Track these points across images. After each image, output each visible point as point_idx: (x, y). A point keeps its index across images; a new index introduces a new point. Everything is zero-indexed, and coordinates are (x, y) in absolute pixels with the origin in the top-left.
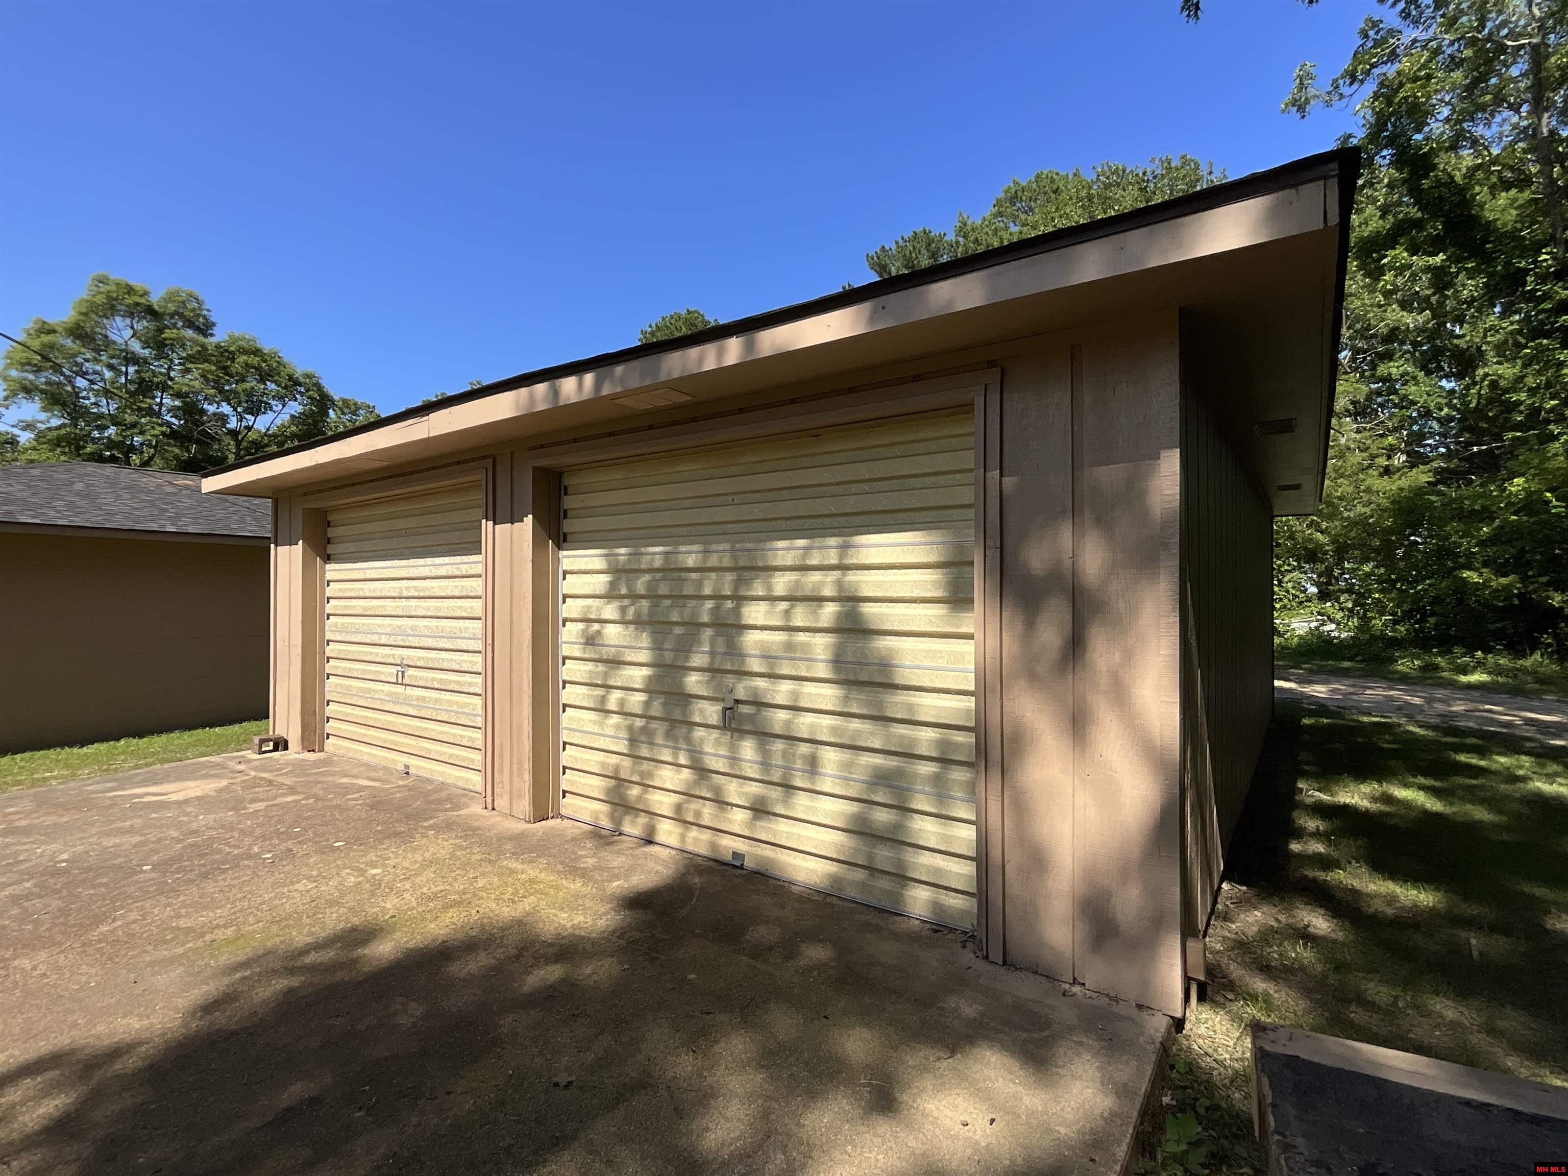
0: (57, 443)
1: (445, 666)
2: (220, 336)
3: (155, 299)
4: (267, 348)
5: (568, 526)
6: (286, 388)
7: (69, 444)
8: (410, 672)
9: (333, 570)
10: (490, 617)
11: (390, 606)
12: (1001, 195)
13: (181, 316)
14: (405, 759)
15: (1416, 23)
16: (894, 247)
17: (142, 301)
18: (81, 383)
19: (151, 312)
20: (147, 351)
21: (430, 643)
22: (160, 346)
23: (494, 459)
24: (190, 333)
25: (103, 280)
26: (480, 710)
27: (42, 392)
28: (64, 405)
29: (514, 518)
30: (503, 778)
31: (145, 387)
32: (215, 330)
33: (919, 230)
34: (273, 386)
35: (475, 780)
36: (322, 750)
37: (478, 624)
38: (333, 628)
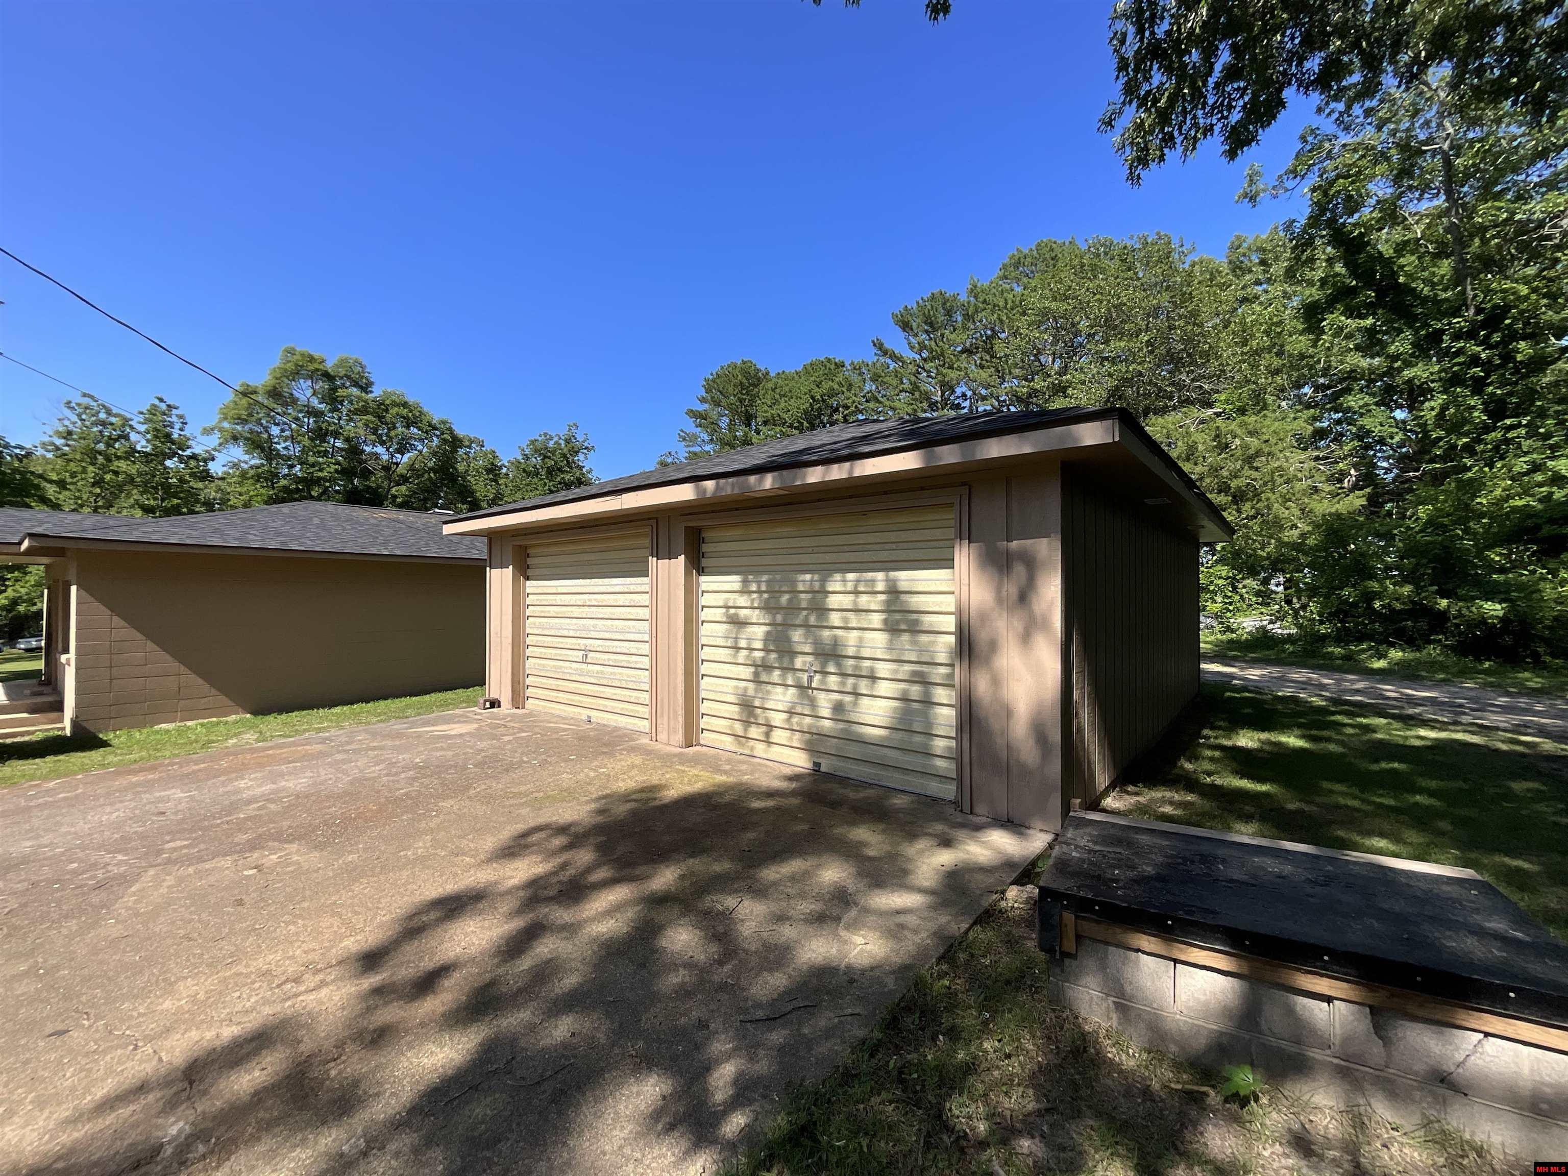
0: (258, 478)
1: (618, 650)
2: (377, 392)
3: (329, 366)
4: (411, 400)
5: (704, 562)
6: (426, 432)
7: (266, 480)
8: (591, 655)
9: (531, 586)
10: (654, 619)
11: (576, 611)
12: (1007, 261)
13: (349, 377)
14: (588, 712)
15: (1347, 129)
16: (915, 306)
17: (321, 367)
18: (275, 431)
19: (327, 376)
20: (323, 406)
21: (607, 636)
22: (333, 400)
23: (657, 519)
24: (355, 391)
25: (291, 352)
26: (647, 680)
27: (247, 439)
28: (263, 450)
29: (671, 556)
30: (663, 721)
31: (321, 434)
32: (374, 388)
33: (936, 291)
34: (416, 430)
35: (644, 725)
36: (523, 708)
37: (647, 624)
38: (531, 626)
